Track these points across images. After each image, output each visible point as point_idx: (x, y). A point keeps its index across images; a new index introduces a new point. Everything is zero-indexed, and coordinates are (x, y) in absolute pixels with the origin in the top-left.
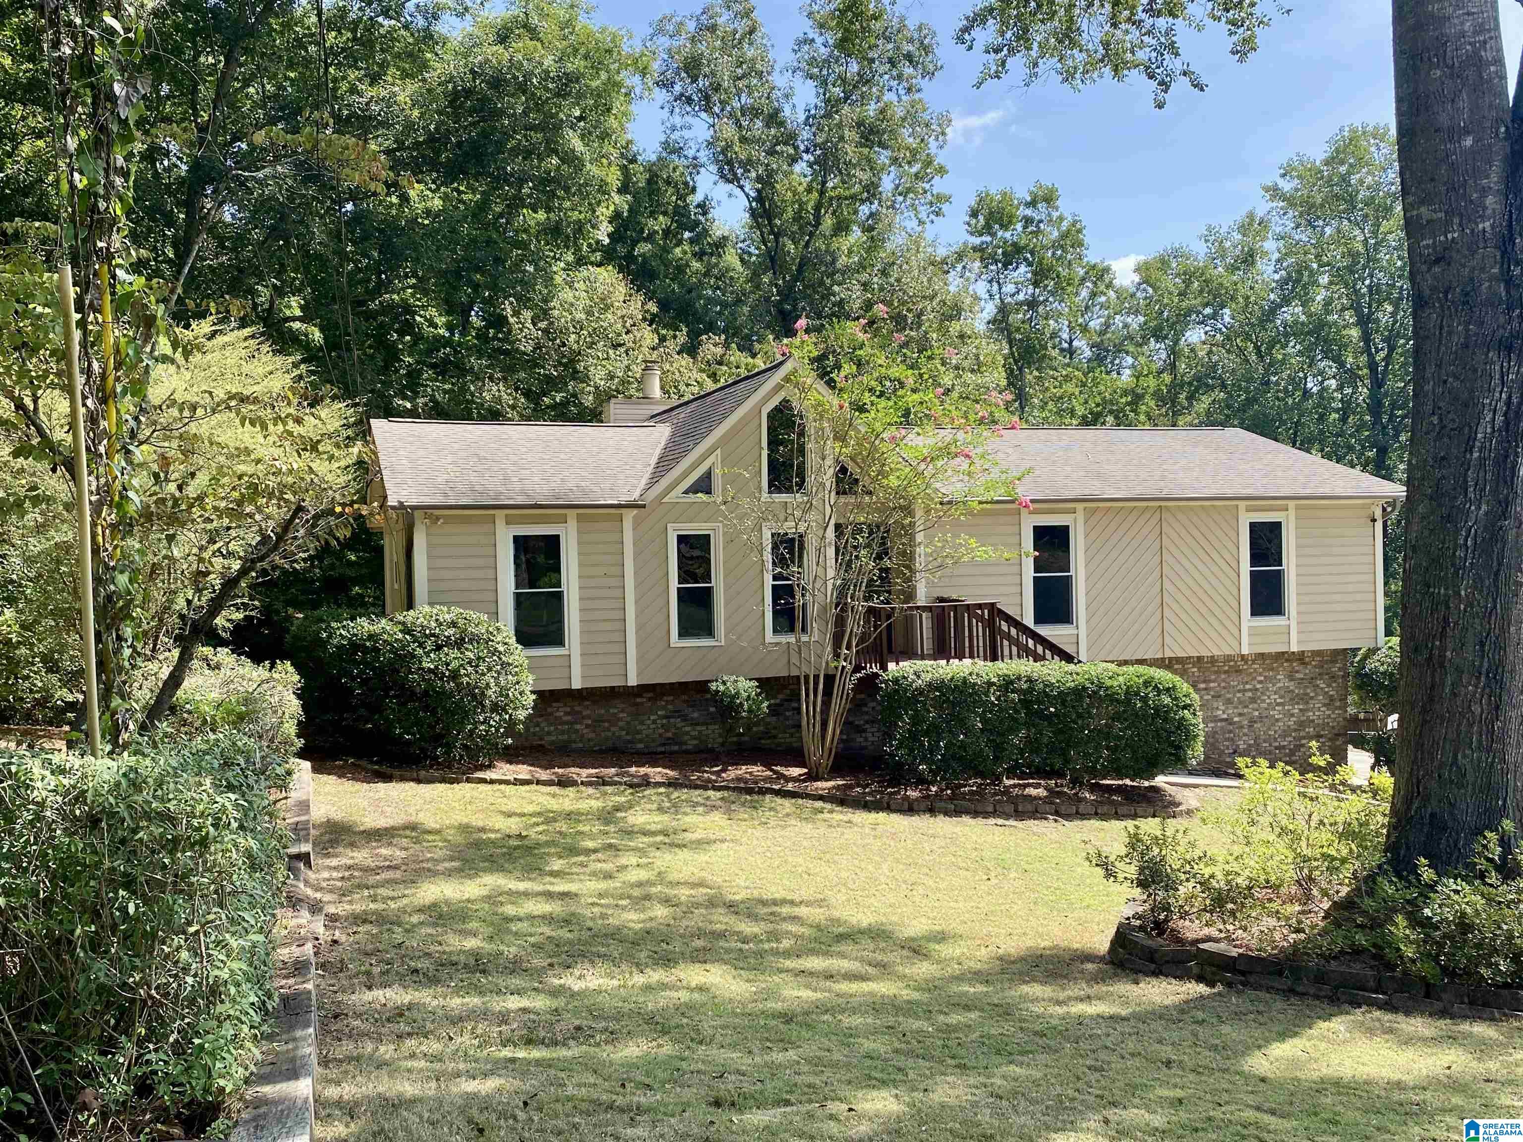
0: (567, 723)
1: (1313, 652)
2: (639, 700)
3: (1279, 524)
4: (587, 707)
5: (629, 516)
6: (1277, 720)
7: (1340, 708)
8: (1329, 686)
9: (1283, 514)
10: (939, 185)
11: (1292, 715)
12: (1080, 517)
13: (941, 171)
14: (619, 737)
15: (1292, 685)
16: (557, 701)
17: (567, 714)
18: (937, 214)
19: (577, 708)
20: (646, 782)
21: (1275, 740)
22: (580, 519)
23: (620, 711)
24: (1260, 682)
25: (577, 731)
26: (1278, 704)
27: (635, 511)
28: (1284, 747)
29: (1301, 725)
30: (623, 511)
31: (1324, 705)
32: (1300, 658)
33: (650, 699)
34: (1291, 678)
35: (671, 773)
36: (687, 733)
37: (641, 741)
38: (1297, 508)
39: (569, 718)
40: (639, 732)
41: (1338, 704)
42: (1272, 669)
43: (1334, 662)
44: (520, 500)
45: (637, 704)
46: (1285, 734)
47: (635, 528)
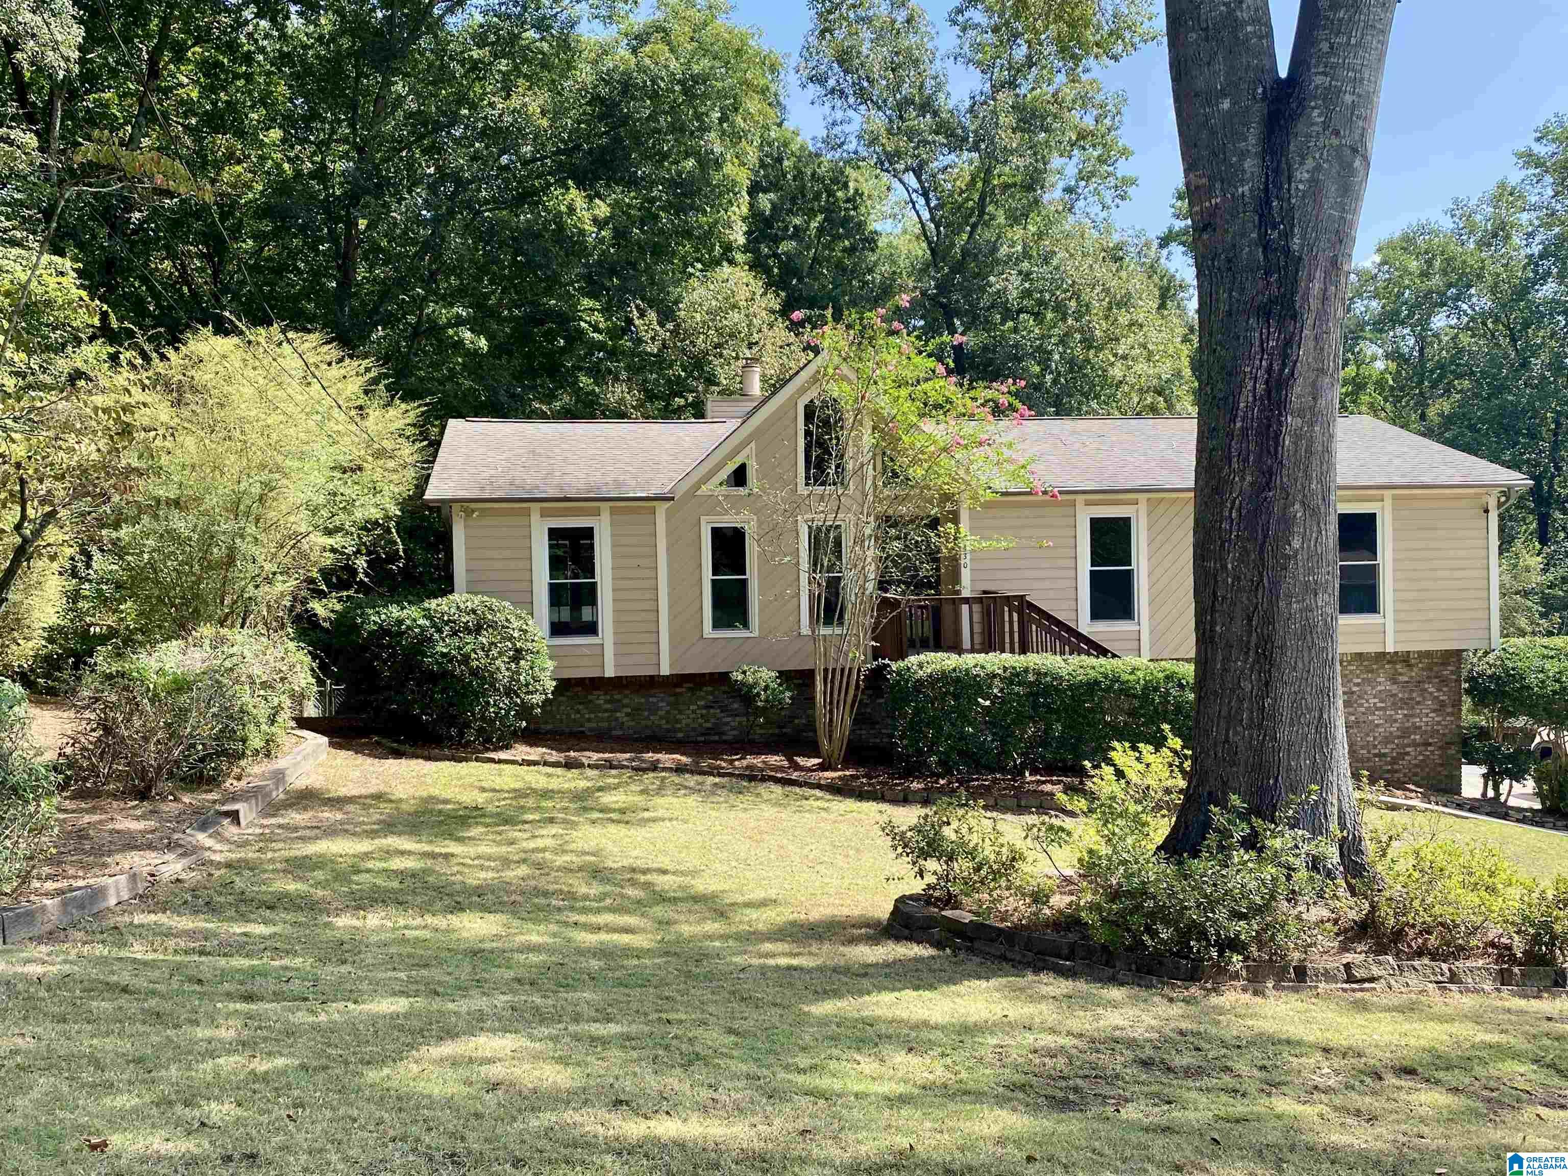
0: (606, 711)
1: (1419, 652)
2: (678, 690)
3: (1373, 516)
4: (626, 696)
5: (662, 509)
6: (1377, 726)
7: (1452, 714)
8: (1439, 690)
9: (1379, 504)
10: (1123, 168)
11: (1396, 721)
12: (1143, 508)
13: (1125, 152)
14: (659, 726)
15: (1395, 689)
16: (598, 689)
17: (607, 702)
18: (1123, 198)
19: (617, 697)
20: (654, 767)
21: (1375, 747)
22: (613, 511)
23: (661, 702)
24: (1358, 685)
25: (617, 719)
26: (1378, 709)
27: (668, 504)
28: (1384, 755)
29: (1405, 732)
30: (655, 503)
31: (1434, 711)
32: (1404, 659)
33: (690, 689)
34: (1394, 681)
35: (684, 759)
36: (727, 724)
37: (680, 730)
38: (1395, 498)
39: (608, 706)
40: (678, 721)
41: (1449, 710)
42: (1372, 671)
43: (1444, 664)
44: (552, 493)
45: (675, 694)
46: (1387, 740)
47: (668, 520)
